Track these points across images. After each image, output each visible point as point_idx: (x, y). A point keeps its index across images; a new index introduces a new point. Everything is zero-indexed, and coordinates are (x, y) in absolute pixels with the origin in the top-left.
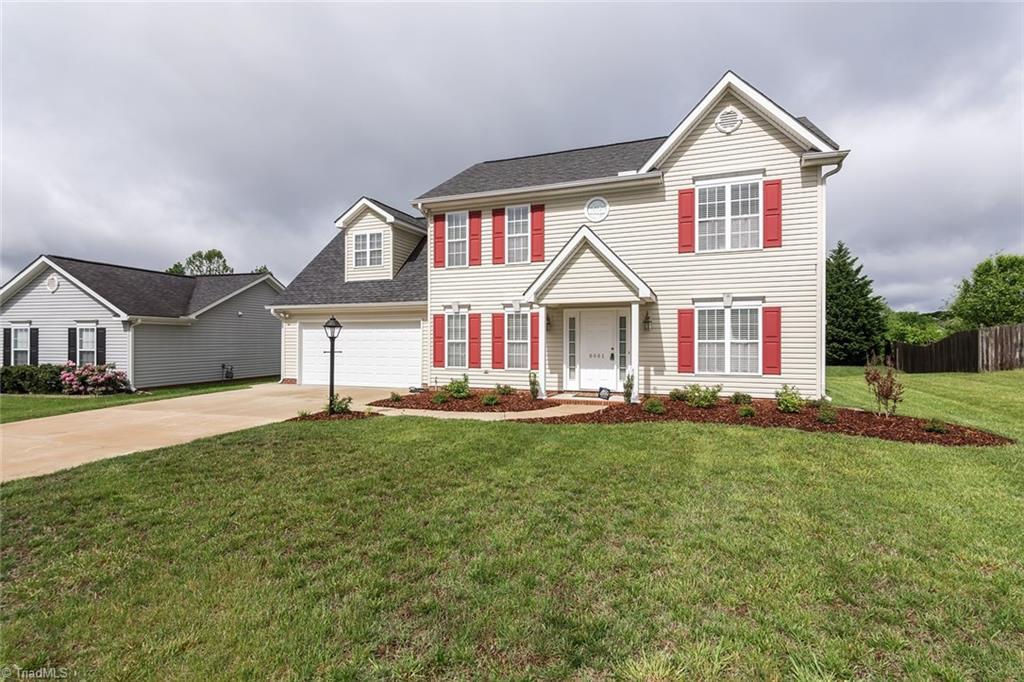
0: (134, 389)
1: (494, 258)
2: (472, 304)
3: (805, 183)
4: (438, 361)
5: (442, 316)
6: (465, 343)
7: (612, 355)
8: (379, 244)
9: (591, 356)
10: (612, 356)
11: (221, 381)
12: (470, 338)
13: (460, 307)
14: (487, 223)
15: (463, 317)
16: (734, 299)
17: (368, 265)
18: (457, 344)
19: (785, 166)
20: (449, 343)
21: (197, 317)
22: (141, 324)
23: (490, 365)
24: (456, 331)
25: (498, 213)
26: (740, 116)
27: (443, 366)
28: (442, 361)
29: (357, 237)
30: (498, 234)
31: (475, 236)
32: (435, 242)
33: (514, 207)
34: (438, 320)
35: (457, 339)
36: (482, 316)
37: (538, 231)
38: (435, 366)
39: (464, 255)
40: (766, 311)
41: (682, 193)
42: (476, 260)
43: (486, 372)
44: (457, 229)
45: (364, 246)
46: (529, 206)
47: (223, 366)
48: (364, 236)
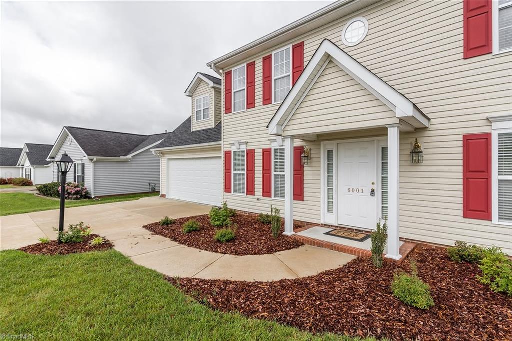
0: (93, 197)
1: (264, 100)
2: (249, 141)
4: (228, 189)
5: (230, 152)
6: (244, 174)
7: (373, 191)
8: (208, 104)
9: (349, 190)
11: (148, 193)
12: (248, 170)
13: (240, 144)
14: (259, 71)
15: (243, 152)
17: (202, 120)
18: (240, 175)
20: (234, 174)
21: (132, 157)
22: (96, 161)
23: (261, 194)
24: (239, 163)
25: (268, 60)
27: (231, 193)
28: (230, 189)
29: (198, 101)
30: (267, 78)
31: (251, 84)
32: (226, 94)
33: (279, 51)
34: (228, 155)
35: (239, 171)
36: (256, 151)
37: (298, 69)
38: (226, 192)
39: (244, 101)
42: (251, 104)
43: (258, 200)
44: (240, 81)
45: (200, 106)
46: (291, 47)
47: (150, 184)
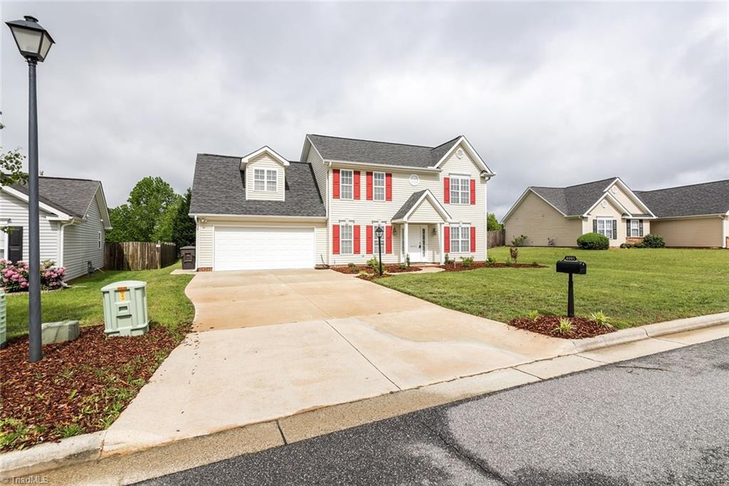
1: (367, 197)
3: (482, 183)
4: (336, 251)
5: (338, 226)
6: (351, 241)
8: (275, 178)
10: (420, 247)
12: (354, 238)
13: (348, 221)
14: (363, 178)
15: (350, 227)
16: (463, 223)
17: (265, 190)
18: (346, 241)
19: (476, 175)
20: (342, 241)
23: (365, 252)
24: (347, 234)
25: (369, 174)
26: (463, 153)
27: (339, 254)
28: (338, 251)
29: (257, 171)
30: (369, 185)
31: (357, 184)
32: (334, 184)
33: (378, 172)
34: (336, 228)
35: (346, 239)
36: (361, 227)
37: (389, 186)
38: (334, 254)
39: (351, 193)
40: (471, 228)
41: (445, 179)
42: (357, 196)
43: (363, 256)
44: (347, 179)
45: (263, 177)
46: (385, 173)
48: (263, 171)
